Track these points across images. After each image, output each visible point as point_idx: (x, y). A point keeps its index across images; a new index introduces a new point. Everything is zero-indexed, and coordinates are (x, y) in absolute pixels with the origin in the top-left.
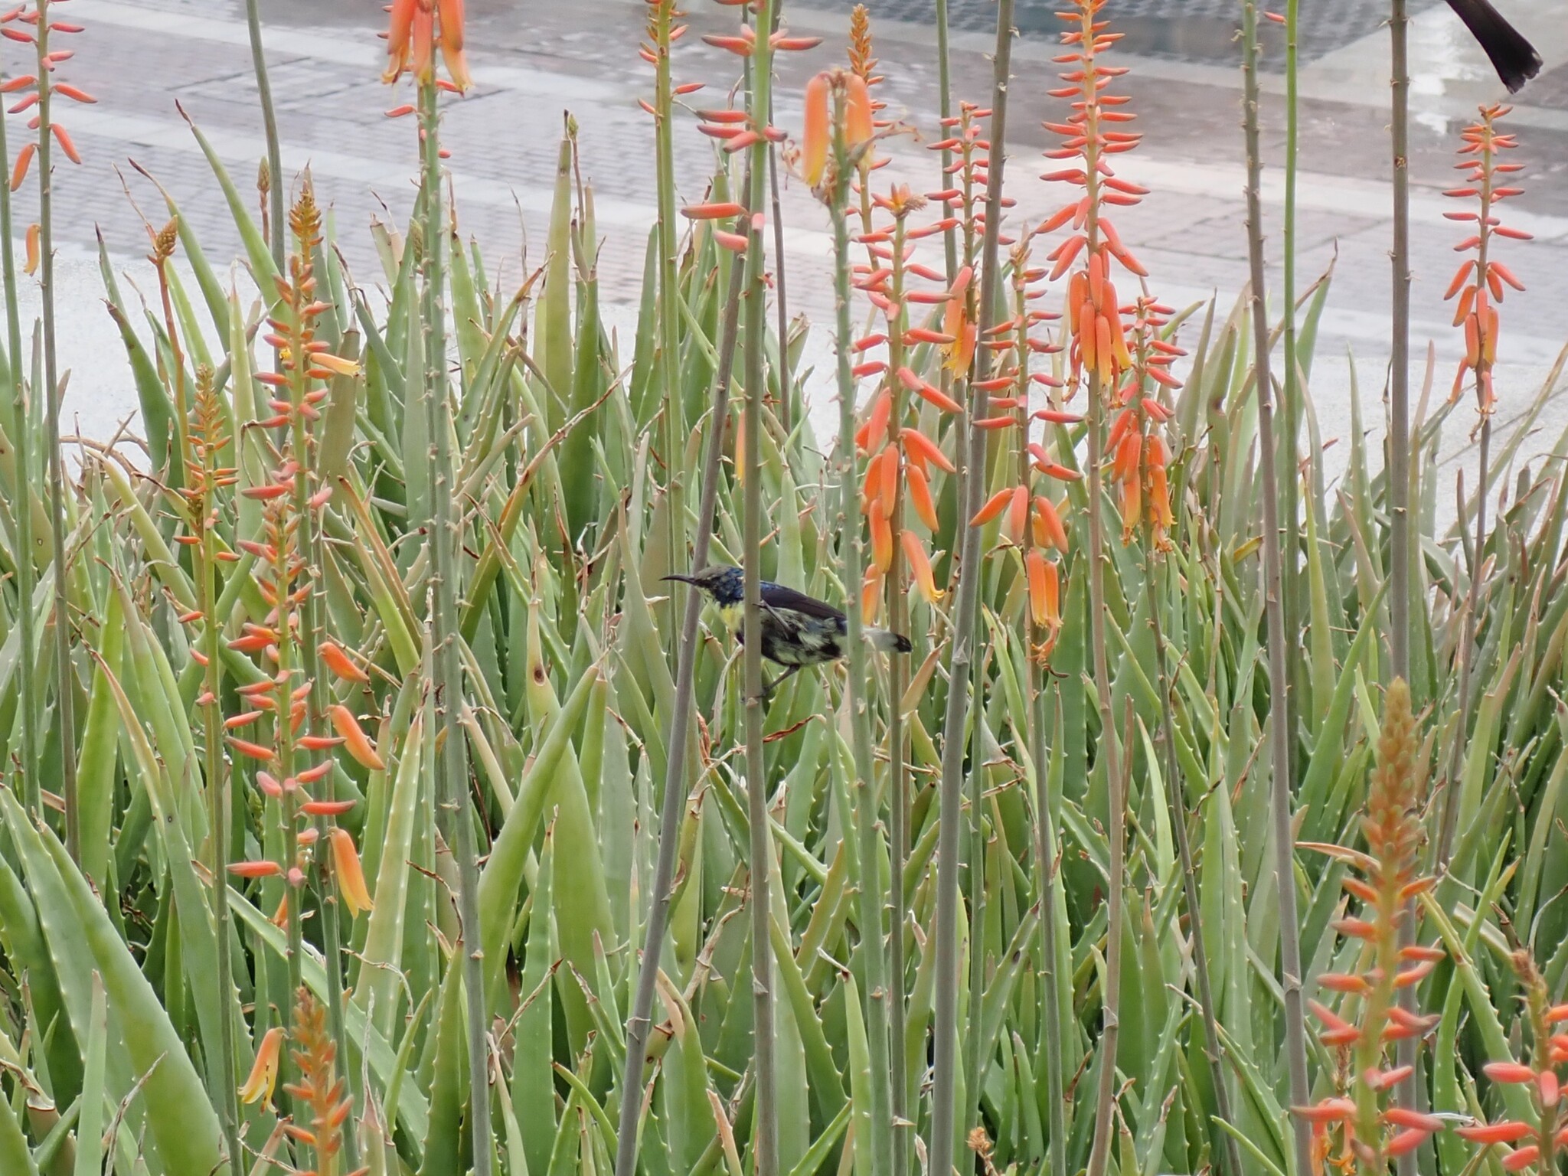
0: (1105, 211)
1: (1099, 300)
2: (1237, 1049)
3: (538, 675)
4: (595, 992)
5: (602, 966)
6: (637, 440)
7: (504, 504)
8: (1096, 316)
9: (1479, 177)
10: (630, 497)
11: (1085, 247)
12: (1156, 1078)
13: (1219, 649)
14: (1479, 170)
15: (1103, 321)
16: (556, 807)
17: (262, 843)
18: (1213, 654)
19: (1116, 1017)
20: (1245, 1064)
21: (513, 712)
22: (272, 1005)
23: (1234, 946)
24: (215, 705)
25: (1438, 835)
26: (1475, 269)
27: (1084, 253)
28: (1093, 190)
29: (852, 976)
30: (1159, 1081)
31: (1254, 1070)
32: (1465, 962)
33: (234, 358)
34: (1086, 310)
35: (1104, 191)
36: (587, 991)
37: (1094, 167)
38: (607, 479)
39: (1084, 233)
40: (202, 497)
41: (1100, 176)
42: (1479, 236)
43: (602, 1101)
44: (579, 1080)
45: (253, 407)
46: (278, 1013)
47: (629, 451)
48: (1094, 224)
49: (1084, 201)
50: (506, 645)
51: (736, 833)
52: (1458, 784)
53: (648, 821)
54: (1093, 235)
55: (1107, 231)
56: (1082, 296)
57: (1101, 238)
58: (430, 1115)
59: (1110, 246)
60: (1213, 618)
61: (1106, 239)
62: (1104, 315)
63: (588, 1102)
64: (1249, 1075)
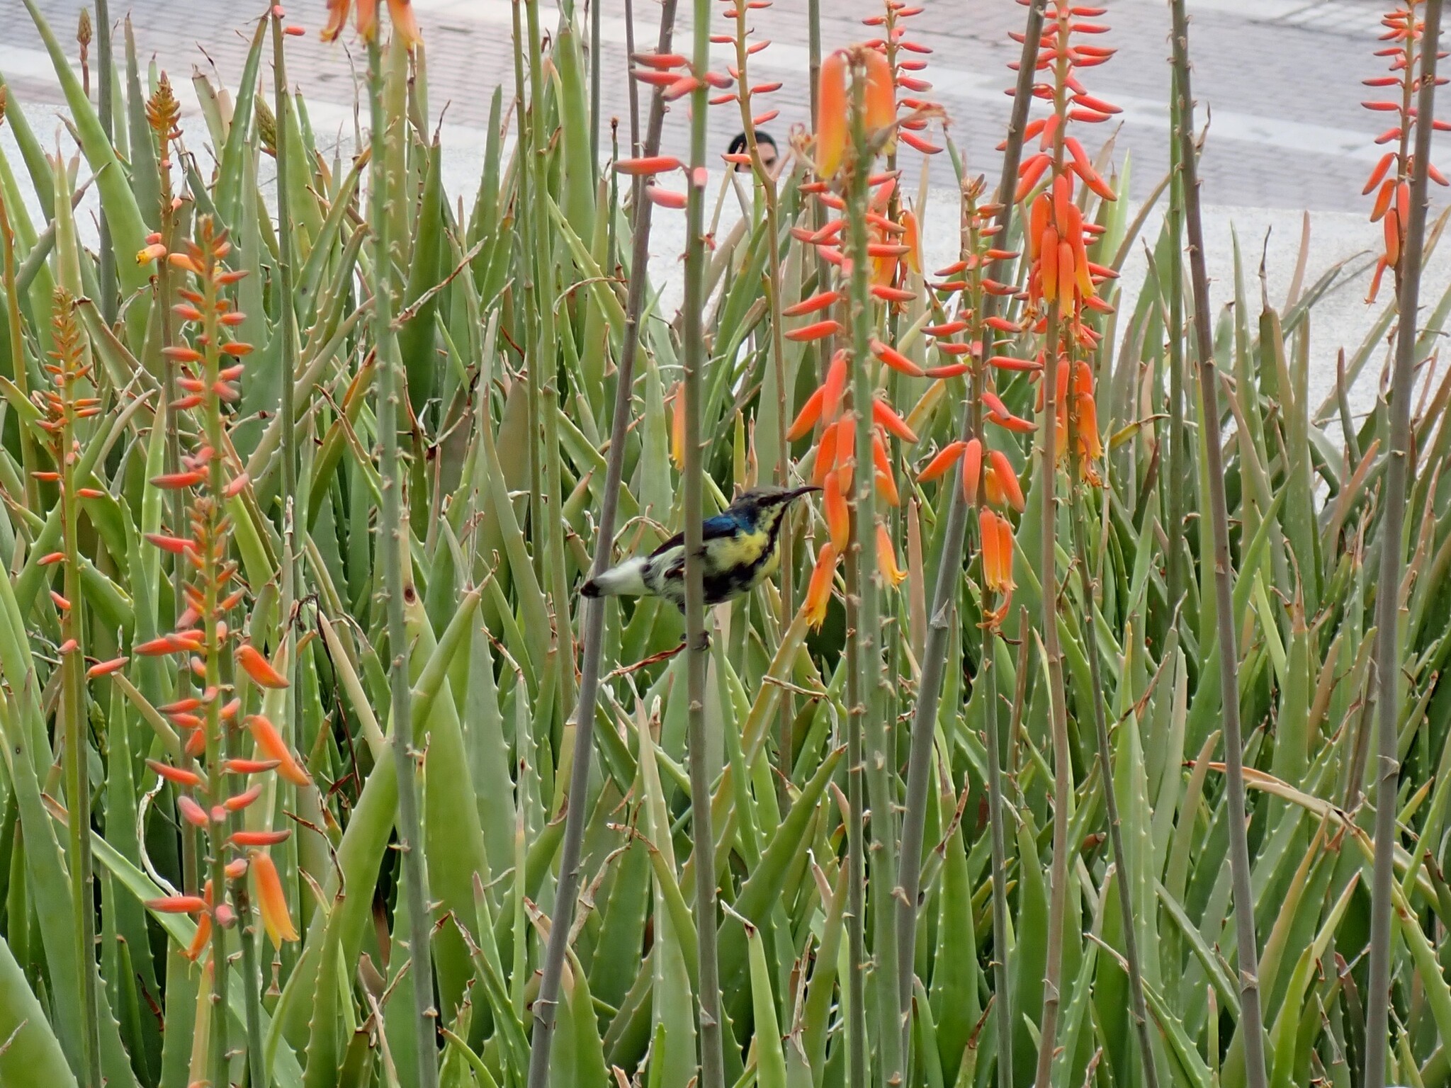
0: (1072, 130)
1: (1063, 225)
2: (1159, 1002)
3: (409, 594)
4: (476, 937)
5: (483, 911)
6: (485, 318)
7: (348, 386)
8: (1059, 243)
9: (1402, 66)
10: (478, 375)
11: (1050, 169)
12: (1070, 1029)
13: (1106, 550)
14: (1401, 58)
15: (1066, 248)
16: (427, 735)
17: (104, 758)
18: (1100, 554)
19: (1058, 993)
20: (1168, 1018)
21: (355, 600)
22: (120, 937)
23: (1143, 880)
24: (78, 653)
25: (1351, 758)
26: (1395, 162)
27: (1049, 172)
28: (1061, 106)
29: (757, 931)
30: (1073, 1032)
31: (1176, 1024)
32: (1410, 917)
33: (59, 226)
34: (1048, 235)
35: (1072, 107)
36: (470, 943)
37: (1064, 83)
38: (452, 356)
39: (1050, 152)
40: (61, 430)
41: (1069, 92)
42: (1400, 127)
43: (479, 1050)
44: (459, 1034)
45: (80, 278)
46: (126, 946)
47: (476, 327)
48: (1060, 142)
49: (1052, 118)
50: (347, 528)
51: (606, 748)
52: (1372, 704)
53: (526, 750)
54: (1059, 154)
55: (1074, 150)
56: (1044, 219)
57: (1068, 158)
58: (305, 1079)
59: (1078, 167)
60: (1100, 515)
61: (1072, 159)
62: (1068, 241)
63: (467, 1057)
64: (1171, 1027)
